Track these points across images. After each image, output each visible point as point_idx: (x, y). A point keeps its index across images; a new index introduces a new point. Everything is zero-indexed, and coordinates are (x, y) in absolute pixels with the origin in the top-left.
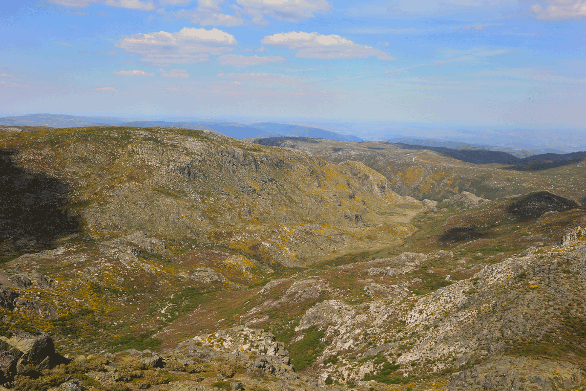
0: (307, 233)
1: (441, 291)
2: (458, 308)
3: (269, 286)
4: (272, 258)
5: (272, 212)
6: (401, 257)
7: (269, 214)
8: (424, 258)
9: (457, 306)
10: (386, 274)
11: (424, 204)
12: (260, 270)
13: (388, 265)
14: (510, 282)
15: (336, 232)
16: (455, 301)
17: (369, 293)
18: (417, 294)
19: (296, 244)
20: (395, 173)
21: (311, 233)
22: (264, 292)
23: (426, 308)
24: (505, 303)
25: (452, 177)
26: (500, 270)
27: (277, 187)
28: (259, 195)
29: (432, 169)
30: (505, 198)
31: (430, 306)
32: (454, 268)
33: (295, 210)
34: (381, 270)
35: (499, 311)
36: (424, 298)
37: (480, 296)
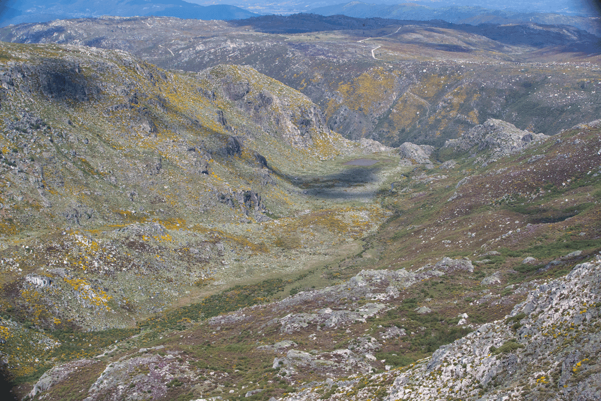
0: (131, 245)
1: (444, 352)
2: (480, 387)
3: (49, 379)
4: (54, 313)
5: (45, 202)
6: (356, 283)
7: (38, 208)
8: (408, 280)
9: (478, 382)
10: (323, 326)
11: (404, 155)
12: (27, 343)
13: (326, 305)
14: (588, 317)
15: (201, 237)
16: (474, 373)
17: (284, 374)
18: (396, 364)
19: (108, 273)
20: (333, 87)
21: (142, 245)
22: (38, 394)
23: (412, 396)
24: (579, 364)
25: (461, 89)
26: (565, 292)
27: (52, 141)
28: (10, 164)
29: (417, 73)
30: (578, 129)
31: (420, 391)
32: (475, 297)
33: (98, 192)
34: (311, 318)
35: (566, 383)
36: (407, 373)
37: (527, 355)
